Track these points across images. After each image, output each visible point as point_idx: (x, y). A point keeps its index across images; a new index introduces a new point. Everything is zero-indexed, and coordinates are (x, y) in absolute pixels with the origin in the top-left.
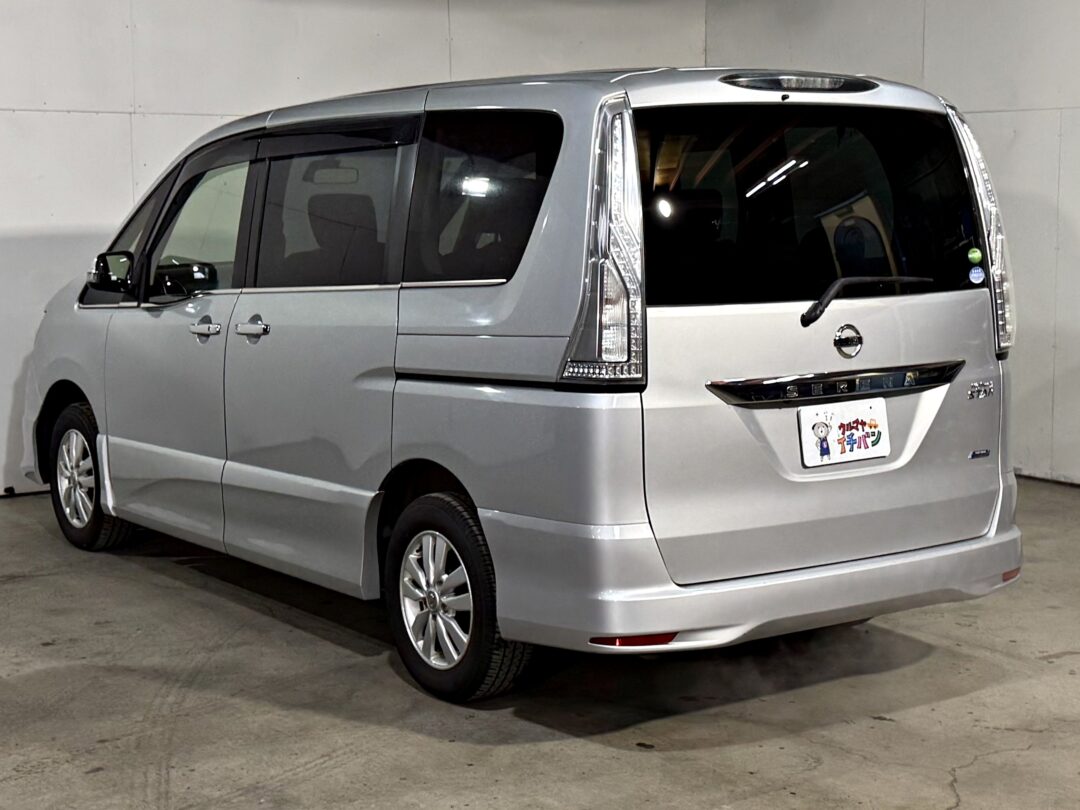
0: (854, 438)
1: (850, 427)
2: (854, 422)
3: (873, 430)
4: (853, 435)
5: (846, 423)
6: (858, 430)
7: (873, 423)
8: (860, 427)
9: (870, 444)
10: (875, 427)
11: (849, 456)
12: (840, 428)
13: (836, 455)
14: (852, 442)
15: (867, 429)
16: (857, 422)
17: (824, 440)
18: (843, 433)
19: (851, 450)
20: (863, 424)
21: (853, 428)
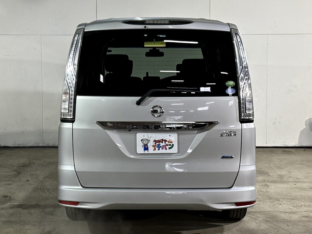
0: (160, 145)
1: (159, 141)
2: (161, 140)
3: (170, 143)
4: (160, 144)
5: (157, 139)
6: (163, 143)
7: (170, 141)
8: (164, 142)
9: (168, 148)
10: (171, 143)
11: (157, 151)
12: (154, 141)
13: (151, 150)
14: (159, 147)
15: (167, 143)
16: (162, 140)
17: (147, 145)
18: (155, 143)
19: (159, 149)
20: (165, 141)
21: (160, 142)
